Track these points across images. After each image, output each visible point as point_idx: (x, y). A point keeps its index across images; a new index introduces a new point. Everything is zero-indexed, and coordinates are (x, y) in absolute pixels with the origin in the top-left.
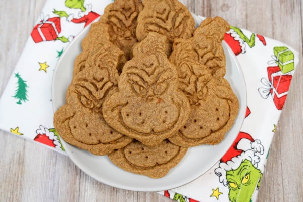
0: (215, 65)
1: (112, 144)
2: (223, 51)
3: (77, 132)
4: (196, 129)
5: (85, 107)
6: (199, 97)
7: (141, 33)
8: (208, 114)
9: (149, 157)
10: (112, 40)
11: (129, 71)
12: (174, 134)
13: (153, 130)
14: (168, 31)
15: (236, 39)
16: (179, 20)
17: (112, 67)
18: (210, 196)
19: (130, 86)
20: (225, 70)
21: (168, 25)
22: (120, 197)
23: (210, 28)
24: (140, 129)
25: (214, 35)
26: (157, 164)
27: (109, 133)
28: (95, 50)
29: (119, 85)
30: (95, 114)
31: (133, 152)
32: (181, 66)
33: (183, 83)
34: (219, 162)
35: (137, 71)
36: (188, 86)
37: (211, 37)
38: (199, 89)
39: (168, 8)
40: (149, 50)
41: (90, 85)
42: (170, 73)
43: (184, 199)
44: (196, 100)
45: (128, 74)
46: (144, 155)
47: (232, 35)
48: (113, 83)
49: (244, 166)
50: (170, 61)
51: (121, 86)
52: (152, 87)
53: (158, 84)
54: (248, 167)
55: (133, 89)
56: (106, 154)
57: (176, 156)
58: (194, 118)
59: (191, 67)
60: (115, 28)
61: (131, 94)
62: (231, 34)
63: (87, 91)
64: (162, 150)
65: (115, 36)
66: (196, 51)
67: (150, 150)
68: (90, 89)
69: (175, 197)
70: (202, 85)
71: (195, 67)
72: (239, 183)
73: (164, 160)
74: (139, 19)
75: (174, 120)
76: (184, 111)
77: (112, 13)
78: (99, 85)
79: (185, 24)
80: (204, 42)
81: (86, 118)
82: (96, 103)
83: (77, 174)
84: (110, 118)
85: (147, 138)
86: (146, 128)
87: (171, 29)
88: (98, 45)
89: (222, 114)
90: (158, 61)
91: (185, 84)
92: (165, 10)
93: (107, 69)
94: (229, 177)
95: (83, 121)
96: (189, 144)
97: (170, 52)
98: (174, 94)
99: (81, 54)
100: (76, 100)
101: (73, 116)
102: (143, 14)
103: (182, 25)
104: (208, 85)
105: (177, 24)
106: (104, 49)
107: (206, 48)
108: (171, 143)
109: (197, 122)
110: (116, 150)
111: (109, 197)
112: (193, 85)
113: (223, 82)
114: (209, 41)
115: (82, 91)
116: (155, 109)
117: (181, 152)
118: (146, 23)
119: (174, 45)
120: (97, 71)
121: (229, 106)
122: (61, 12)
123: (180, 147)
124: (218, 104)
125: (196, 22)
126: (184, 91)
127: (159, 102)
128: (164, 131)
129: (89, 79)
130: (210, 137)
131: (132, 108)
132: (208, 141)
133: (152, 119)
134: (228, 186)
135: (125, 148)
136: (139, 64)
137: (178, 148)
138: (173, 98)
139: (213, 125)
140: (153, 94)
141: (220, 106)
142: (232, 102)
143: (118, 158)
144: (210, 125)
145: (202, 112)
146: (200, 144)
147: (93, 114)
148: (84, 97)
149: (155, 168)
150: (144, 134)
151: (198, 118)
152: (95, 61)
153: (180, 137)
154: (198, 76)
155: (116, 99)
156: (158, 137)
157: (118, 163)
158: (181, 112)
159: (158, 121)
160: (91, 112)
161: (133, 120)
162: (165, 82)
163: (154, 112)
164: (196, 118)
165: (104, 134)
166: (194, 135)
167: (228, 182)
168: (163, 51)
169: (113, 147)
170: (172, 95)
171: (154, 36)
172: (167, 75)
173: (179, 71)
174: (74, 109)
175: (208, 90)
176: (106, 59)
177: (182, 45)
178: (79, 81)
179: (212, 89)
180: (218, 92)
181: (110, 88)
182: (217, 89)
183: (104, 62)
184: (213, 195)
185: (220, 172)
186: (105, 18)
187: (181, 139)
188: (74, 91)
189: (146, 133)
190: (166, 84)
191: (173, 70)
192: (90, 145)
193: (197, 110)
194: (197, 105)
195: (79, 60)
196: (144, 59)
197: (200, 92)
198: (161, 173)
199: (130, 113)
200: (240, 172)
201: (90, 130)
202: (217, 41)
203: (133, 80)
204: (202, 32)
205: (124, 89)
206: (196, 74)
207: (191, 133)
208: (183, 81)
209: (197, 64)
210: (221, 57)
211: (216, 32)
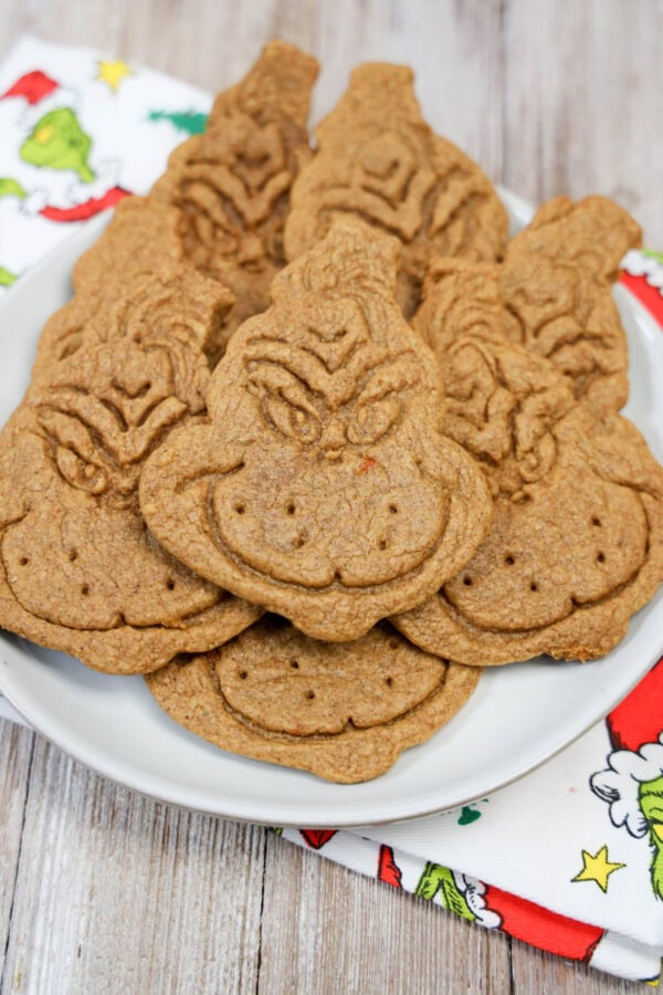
0: (588, 365)
1: (170, 628)
2: (617, 314)
3: (33, 578)
4: (511, 590)
5: (72, 486)
6: (523, 470)
7: (303, 240)
8: (562, 537)
9: (317, 693)
11: (252, 351)
12: (422, 598)
13: (338, 576)
14: (406, 241)
16: (447, 202)
17: (186, 344)
18: (574, 881)
19: (256, 402)
20: (626, 386)
21: (409, 218)
22: (189, 880)
23: (567, 231)
24: (288, 567)
25: (584, 258)
26: (352, 725)
27: (161, 587)
28: (124, 291)
29: (212, 408)
30: (109, 513)
31: (254, 674)
32: (456, 353)
33: (461, 415)
35: (283, 353)
36: (480, 428)
37: (573, 264)
38: (525, 442)
39: (406, 160)
40: (332, 281)
41: (99, 406)
42: (412, 366)
43: (463, 894)
44: (512, 484)
45: (247, 360)
46: (299, 687)
47: (653, 281)
48: (187, 403)
50: (413, 328)
51: (217, 405)
52: (341, 416)
55: (268, 420)
57: (429, 698)
58: (506, 547)
59: (492, 361)
60: (204, 226)
61: (256, 434)
62: (645, 275)
63: (83, 430)
65: (201, 254)
66: (515, 312)
67: (322, 670)
68: (94, 420)
69: (423, 883)
70: (536, 426)
71: (510, 360)
73: (380, 711)
74: (297, 195)
75: (424, 541)
76: (466, 511)
77: (197, 170)
78: (133, 409)
79: (473, 222)
80: (545, 279)
81: (72, 526)
82: (116, 477)
83: (14, 785)
84: (169, 517)
85: (314, 600)
86: (312, 564)
87: (417, 233)
88: (136, 276)
89: (617, 538)
90: (366, 322)
91: (470, 419)
92: (395, 165)
93: (169, 355)
94: (650, 802)
95: (58, 540)
96: (485, 651)
97: (414, 304)
98: (426, 444)
99: (68, 307)
100: (40, 460)
101: (19, 520)
102: (311, 172)
103: (460, 224)
104: (559, 430)
105: (441, 216)
106: (159, 280)
107: (551, 300)
109: (517, 564)
110: (184, 658)
111: (143, 879)
112: (502, 424)
113: (620, 427)
114: (563, 277)
115: (64, 427)
116: (350, 493)
117: (449, 685)
118: (326, 208)
119: (428, 278)
120: (129, 358)
121: (645, 510)
123: (447, 662)
124: (599, 501)
126: (466, 446)
127: (365, 469)
128: (383, 582)
129: (95, 383)
130: (568, 622)
131: (259, 485)
132: (563, 639)
133: (337, 532)
134: (648, 835)
135: (223, 657)
136: (291, 328)
137: (439, 667)
138: (420, 457)
139: (579, 579)
140: (343, 440)
141: (607, 509)
142: (655, 498)
143: (193, 694)
144: (570, 579)
145: (538, 527)
146: (528, 650)
147: (102, 512)
148: (70, 452)
149: (341, 737)
150: (301, 588)
151: (521, 550)
152: (119, 325)
153: (448, 619)
154: (521, 396)
155: (195, 447)
156: (357, 603)
157: (190, 714)
158: (452, 515)
159: (362, 539)
160: (95, 504)
161: (262, 528)
162: (394, 398)
163: (347, 507)
164: (511, 549)
165: (142, 590)
166: (506, 611)
167: (646, 820)
168: (386, 288)
169: (174, 640)
170: (418, 446)
171: (355, 231)
172: (399, 372)
173: (447, 371)
174: (29, 494)
175: (562, 448)
176: (165, 316)
177: (461, 281)
178: (53, 393)
179: (577, 443)
180: (599, 455)
181: (173, 423)
182: (595, 448)
183: (155, 329)
184: (583, 876)
185: (614, 787)
186: (168, 186)
187: (452, 628)
188: (31, 426)
189: (312, 581)
190: (396, 406)
191: (425, 359)
192: (82, 630)
193: (517, 517)
194: (515, 502)
195: (60, 328)
196: (314, 313)
197: (527, 452)
198: (366, 757)
199: (251, 501)
201: (85, 573)
202: (596, 280)
203: (265, 386)
204: (538, 245)
205: (231, 412)
206: (512, 386)
207: (494, 606)
208: (460, 408)
209: (518, 353)
210: (612, 336)
211: (590, 247)
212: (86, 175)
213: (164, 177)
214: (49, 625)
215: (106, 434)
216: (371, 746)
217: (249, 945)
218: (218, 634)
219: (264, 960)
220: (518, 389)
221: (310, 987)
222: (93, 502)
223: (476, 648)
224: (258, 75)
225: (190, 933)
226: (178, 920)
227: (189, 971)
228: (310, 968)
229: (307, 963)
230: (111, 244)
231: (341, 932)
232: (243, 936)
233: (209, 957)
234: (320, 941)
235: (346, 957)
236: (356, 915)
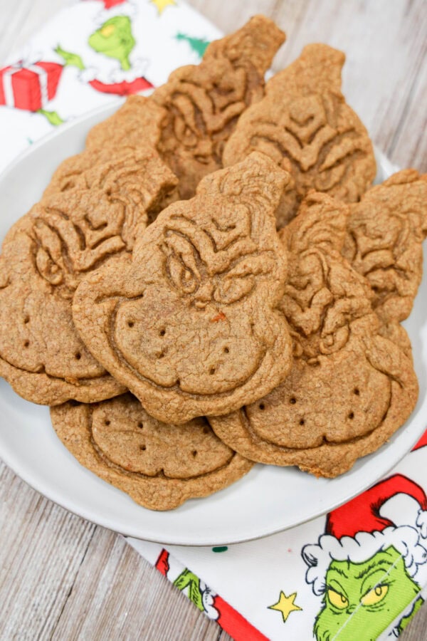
0: (390, 287)
1: (69, 383)
2: (421, 258)
4: (286, 421)
5: (41, 276)
6: (322, 345)
7: (236, 153)
9: (148, 448)
10: (164, 150)
11: (171, 224)
12: (226, 411)
13: (178, 382)
14: (303, 171)
16: (337, 152)
17: (137, 204)
18: (269, 608)
19: (163, 258)
20: (411, 305)
21: (307, 156)
22: (45, 530)
23: (407, 193)
24: (148, 367)
25: (412, 214)
26: (161, 473)
27: (72, 356)
29: (135, 252)
30: (57, 300)
31: (114, 424)
32: (305, 257)
33: (295, 299)
34: (321, 526)
35: (191, 231)
36: (303, 310)
37: (403, 216)
38: (329, 327)
39: (320, 117)
40: (238, 190)
41: (72, 229)
42: (270, 261)
43: (202, 593)
44: (312, 351)
45: (167, 229)
46: (137, 440)
48: (125, 243)
49: (381, 562)
50: (281, 236)
51: (138, 252)
52: (214, 281)
53: (230, 278)
54: (389, 569)
55: (166, 269)
56: (48, 403)
57: (216, 470)
58: (293, 392)
59: (326, 268)
60: (179, 125)
61: (156, 278)
63: (58, 242)
64: (187, 441)
65: (172, 142)
66: (355, 239)
67: (156, 434)
68: (66, 237)
69: (180, 580)
70: (339, 319)
71: (338, 271)
72: (353, 599)
73: (181, 470)
74: (242, 121)
75: (239, 376)
76: (272, 364)
77: (186, 87)
79: (351, 169)
80: (381, 221)
81: (31, 301)
82: (69, 277)
84: (86, 317)
85: (158, 394)
86: (162, 371)
87: (311, 167)
88: (125, 148)
89: (366, 406)
91: (299, 303)
92: (312, 118)
93: (125, 207)
94: (333, 574)
95: (21, 307)
96: (258, 453)
98: (261, 315)
99: (78, 157)
100: (24, 254)
101: (2, 288)
102: (257, 107)
103: (340, 169)
104: (353, 325)
105: (330, 160)
106: (134, 157)
107: (380, 237)
108: (215, 436)
109: (297, 404)
110: (73, 403)
111: (19, 522)
112: (319, 312)
113: (397, 332)
114: (393, 223)
115: (47, 237)
116: (202, 333)
117: (231, 466)
118: (257, 135)
119: (304, 202)
120: (99, 203)
121: (391, 393)
122: (71, 56)
123: (234, 453)
124: (363, 380)
126: (289, 320)
127: (217, 320)
128: (205, 395)
129: (74, 214)
130: (315, 451)
131: (147, 311)
132: (308, 461)
133: (186, 355)
134: (323, 596)
135: (99, 409)
136: (201, 215)
137: (228, 453)
138: (254, 322)
139: (332, 426)
140: (210, 298)
141: (366, 386)
142: (401, 387)
143: (74, 426)
144: (326, 424)
145: (317, 385)
146: (285, 461)
147: (52, 298)
148: (46, 254)
149: (153, 480)
150: (153, 384)
151: (302, 397)
152: (101, 180)
153: (241, 427)
154: (336, 296)
155: (115, 277)
156: (185, 403)
157: (68, 438)
158: (263, 364)
159: (200, 364)
160: (50, 292)
161: (140, 340)
162: (251, 279)
163: (197, 341)
164: (296, 394)
165: (60, 354)
166: (279, 433)
167: (326, 585)
168: (270, 205)
169: (70, 391)
170: (255, 314)
172: (260, 263)
173: (294, 268)
174: (13, 273)
175: (351, 338)
176: (130, 182)
177: (324, 210)
178: (48, 212)
179: (362, 337)
180: (374, 349)
181: (113, 253)
182: (373, 344)
183: (122, 189)
184: (276, 607)
185: (315, 557)
186: (164, 93)
187: (242, 433)
188: (28, 230)
189: (160, 382)
190: (250, 284)
191: (280, 258)
192: (18, 368)
193: (307, 375)
194: (310, 364)
195: (68, 169)
196: (218, 208)
197: (328, 334)
198: (164, 497)
199: (139, 321)
200: (366, 572)
201: (30, 333)
202: (415, 232)
203: (173, 249)
204: (385, 198)
205: (145, 260)
206: (333, 289)
207: (272, 427)
208: (295, 294)
209: (345, 268)
210: (412, 272)
211: (418, 208)
212: (125, 64)
213: (164, 85)
215: (70, 249)
216: (169, 491)
217: (67, 581)
218: (98, 395)
219: (73, 593)
220: (336, 292)
221: (95, 617)
222: (49, 290)
223: (253, 449)
224: (243, 33)
225: (35, 563)
226: (31, 553)
227: (28, 585)
228: (99, 606)
229: (97, 603)
230: (116, 122)
231: (124, 591)
232: (65, 574)
233: (42, 580)
234: (110, 592)
235: (121, 607)
236: (136, 583)
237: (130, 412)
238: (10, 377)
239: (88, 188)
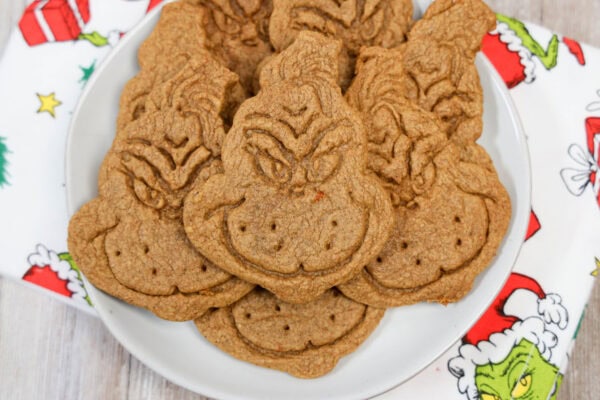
0: (458, 112)
1: (204, 294)
2: (478, 77)
3: (123, 265)
4: (404, 266)
5: (144, 205)
6: (414, 188)
7: (281, 30)
8: (436, 230)
9: (291, 327)
10: (213, 45)
11: (248, 124)
12: (351, 276)
13: (302, 266)
14: (346, 27)
15: (512, 47)
17: (209, 112)
19: (251, 159)
20: (481, 122)
21: (348, 13)
23: (448, 21)
24: (272, 262)
25: (458, 39)
26: (311, 345)
27: (198, 270)
28: (170, 69)
29: (224, 157)
30: (167, 223)
31: (254, 315)
32: (375, 112)
33: (378, 153)
34: (460, 343)
35: (268, 125)
36: (389, 162)
37: (450, 43)
38: (416, 168)
40: (298, 73)
41: (157, 153)
42: (348, 130)
44: (407, 196)
45: (245, 130)
46: (280, 324)
47: (504, 39)
48: (210, 150)
49: (518, 356)
50: (348, 100)
52: (304, 164)
53: (317, 157)
54: (527, 359)
55: (258, 168)
56: (191, 318)
57: (356, 326)
58: (402, 239)
59: (397, 116)
60: (219, 16)
61: (251, 180)
62: (499, 35)
63: (149, 169)
64: (323, 311)
65: (218, 36)
66: (413, 78)
67: (294, 312)
68: (155, 162)
70: (423, 159)
71: (409, 116)
72: (505, 395)
73: (326, 337)
75: (353, 242)
76: (378, 222)
78: (178, 154)
79: (389, 10)
80: (433, 55)
81: (145, 232)
82: (170, 197)
83: (122, 362)
84: (201, 235)
85: (287, 283)
86: (286, 261)
87: (354, 21)
88: (177, 57)
89: (469, 230)
90: (319, 101)
91: (383, 157)
93: (199, 117)
94: (482, 380)
95: (137, 240)
96: (388, 300)
97: (349, 77)
98: (355, 182)
99: (137, 78)
100: (123, 190)
101: (114, 227)
103: (380, 13)
104: (437, 160)
105: (369, 9)
106: (191, 67)
107: (436, 69)
108: (345, 297)
109: (409, 248)
110: (214, 310)
112: (402, 158)
113: (475, 152)
114: (444, 54)
115: (137, 168)
116: (309, 215)
117: (367, 318)
118: (295, 7)
119: (359, 61)
120: (174, 122)
121: (487, 211)
123: (367, 306)
124: (460, 207)
125: (415, 6)
126: (379, 174)
127: (317, 200)
128: (328, 269)
129: (154, 139)
130: (437, 284)
131: (254, 212)
132: (433, 294)
133: (301, 240)
135: (236, 306)
136: (273, 108)
137: (361, 308)
138: (351, 190)
139: (445, 257)
140: (305, 181)
141: (464, 212)
142: (494, 202)
143: (219, 328)
144: (440, 257)
145: (422, 225)
147: (162, 222)
148: (142, 183)
149: (304, 354)
150: (280, 275)
151: (411, 239)
152: (168, 97)
153: (367, 284)
154: (415, 139)
155: (215, 191)
156: (313, 282)
157: (218, 341)
158: (370, 225)
159: (315, 244)
160: (158, 217)
161: (256, 240)
162: (335, 152)
163: (306, 223)
164: (405, 239)
165: (187, 272)
166: (401, 279)
167: (478, 391)
168: (332, 77)
169: (207, 302)
170: (350, 183)
171: (312, 39)
172: (339, 134)
173: (370, 126)
174: (118, 211)
175: (438, 172)
176: (196, 93)
177: (379, 62)
178: (129, 143)
179: (448, 169)
180: (461, 176)
181: (202, 164)
182: (459, 171)
183: (190, 101)
185: (461, 367)
187: (369, 288)
188: (117, 166)
189: (286, 271)
190: (337, 158)
191: (355, 124)
192: (154, 296)
193: (410, 219)
194: (409, 208)
195: (132, 93)
196: (286, 96)
197: (417, 176)
198: (319, 366)
199: (249, 223)
200: (508, 368)
201: (154, 262)
202: (465, 54)
203: (257, 147)
204: (429, 31)
205: (237, 167)
206: (409, 134)
207: (394, 275)
208: (377, 149)
209: (414, 110)
210: (473, 93)
211: (462, 32)
214: (134, 293)
215: (162, 172)
218: (233, 297)
220: (413, 135)
222: (156, 216)
223: (383, 299)
237: (265, 299)
238: (149, 306)
239: (159, 109)
